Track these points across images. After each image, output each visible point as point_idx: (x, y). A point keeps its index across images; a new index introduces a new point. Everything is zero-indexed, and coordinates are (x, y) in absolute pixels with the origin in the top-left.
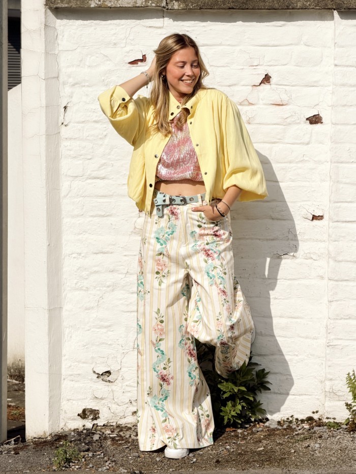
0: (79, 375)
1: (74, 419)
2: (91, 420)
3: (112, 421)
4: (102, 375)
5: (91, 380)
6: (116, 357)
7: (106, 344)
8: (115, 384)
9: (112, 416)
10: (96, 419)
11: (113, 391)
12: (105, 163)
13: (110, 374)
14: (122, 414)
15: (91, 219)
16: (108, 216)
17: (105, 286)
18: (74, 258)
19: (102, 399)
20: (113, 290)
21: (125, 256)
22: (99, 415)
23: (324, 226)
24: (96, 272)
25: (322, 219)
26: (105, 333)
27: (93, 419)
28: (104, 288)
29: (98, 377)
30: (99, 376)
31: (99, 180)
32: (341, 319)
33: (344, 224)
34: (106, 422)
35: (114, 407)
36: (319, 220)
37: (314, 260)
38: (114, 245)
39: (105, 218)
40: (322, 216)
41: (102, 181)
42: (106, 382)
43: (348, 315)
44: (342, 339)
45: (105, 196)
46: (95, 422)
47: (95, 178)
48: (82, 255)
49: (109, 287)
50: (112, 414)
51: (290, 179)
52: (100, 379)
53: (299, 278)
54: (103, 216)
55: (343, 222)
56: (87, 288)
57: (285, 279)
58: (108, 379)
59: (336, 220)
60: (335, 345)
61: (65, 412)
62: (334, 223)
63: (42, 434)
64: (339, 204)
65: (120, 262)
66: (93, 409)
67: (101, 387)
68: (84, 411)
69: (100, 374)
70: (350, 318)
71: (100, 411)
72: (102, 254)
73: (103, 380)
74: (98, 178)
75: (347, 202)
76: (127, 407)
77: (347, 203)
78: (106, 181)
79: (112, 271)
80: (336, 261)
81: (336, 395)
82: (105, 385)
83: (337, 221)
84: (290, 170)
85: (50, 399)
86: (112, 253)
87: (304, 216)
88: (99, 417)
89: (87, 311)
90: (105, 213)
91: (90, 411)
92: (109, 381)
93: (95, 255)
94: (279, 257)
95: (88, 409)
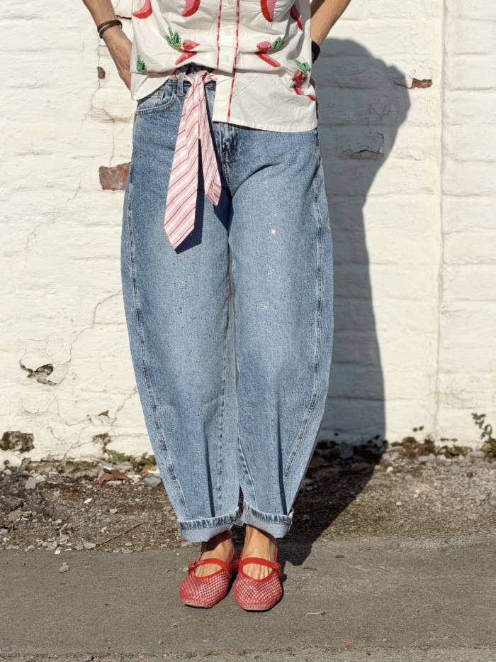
2: (19, 452)
3: (56, 453)
4: (37, 371)
5: (18, 380)
6: (62, 340)
7: (44, 317)
8: (61, 387)
9: (57, 444)
10: (27, 449)
11: (56, 400)
13: (52, 370)
14: (74, 441)
15: (11, 91)
16: (42, 86)
17: (38, 214)
19: (38, 414)
20: (54, 221)
21: (75, 158)
22: (34, 443)
23: (433, 98)
24: (21, 189)
25: (428, 86)
26: (41, 297)
27: (22, 450)
28: (39, 218)
29: (29, 376)
30: (32, 373)
31: (23, 21)
32: (465, 265)
33: (471, 94)
34: (45, 456)
35: (59, 428)
36: (424, 87)
37: (416, 159)
39: (37, 90)
40: (430, 81)
41: (29, 22)
42: (45, 383)
43: (478, 258)
44: (467, 300)
45: (36, 51)
46: (26, 455)
47: (16, 17)
49: (45, 214)
50: (57, 441)
51: (372, 14)
52: (34, 379)
53: (389, 193)
54: (33, 87)
55: (469, 89)
56: (7, 217)
57: (363, 196)
58: (48, 378)
59: (456, 87)
60: (455, 311)
62: (453, 93)
64: (462, 58)
65: (66, 169)
66: (23, 432)
67: (34, 390)
68: (6, 435)
69: (34, 370)
70: (482, 262)
71: (35, 435)
72: (32, 156)
73: (39, 381)
74: (23, 17)
75: (476, 53)
76: (84, 428)
77: (477, 56)
78: (36, 22)
79: (52, 187)
80: (457, 160)
81: (458, 398)
82: (43, 390)
83: (460, 89)
86: (50, 153)
87: (397, 81)
88: (33, 447)
89: (8, 259)
90: (35, 81)
91: (18, 437)
92: (50, 383)
93: (20, 157)
94: (352, 155)
95: (13, 432)
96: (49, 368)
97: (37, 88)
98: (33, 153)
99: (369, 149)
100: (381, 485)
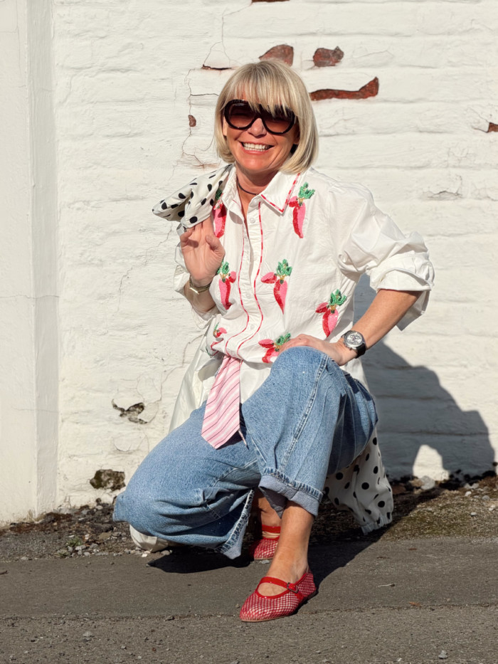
0: (88, 412)
1: (80, 490)
2: (110, 490)
4: (128, 410)
5: (110, 420)
6: (153, 380)
8: (152, 425)
10: (119, 488)
11: (147, 438)
12: (129, 44)
13: (143, 409)
15: (107, 140)
16: (136, 135)
17: (131, 257)
18: (78, 209)
19: (129, 453)
20: (146, 264)
22: (125, 481)
24: (115, 233)
26: (133, 338)
27: (114, 489)
28: (131, 261)
29: (121, 415)
30: (123, 412)
31: (119, 73)
37: (493, 200)
38: (146, 185)
39: (131, 138)
41: (125, 75)
42: (136, 422)
45: (131, 101)
47: (112, 70)
48: (92, 204)
49: (138, 257)
51: (449, 62)
52: (126, 418)
53: (468, 233)
54: (128, 136)
56: (101, 261)
57: (443, 235)
58: (139, 417)
61: (66, 478)
63: (25, 516)
66: (114, 470)
67: (126, 429)
68: (99, 474)
69: (126, 409)
71: (126, 474)
72: (125, 201)
73: (130, 420)
74: (118, 70)
78: (131, 74)
79: (144, 231)
82: (134, 429)
84: (449, 46)
85: (39, 453)
86: (143, 198)
87: (474, 125)
88: (123, 485)
89: (102, 301)
90: (130, 130)
91: (109, 475)
92: (141, 421)
93: (115, 203)
94: (432, 197)
95: (105, 471)
96: (140, 407)
97: (132, 137)
98: (128, 199)
99: (448, 191)
100: (458, 504)
